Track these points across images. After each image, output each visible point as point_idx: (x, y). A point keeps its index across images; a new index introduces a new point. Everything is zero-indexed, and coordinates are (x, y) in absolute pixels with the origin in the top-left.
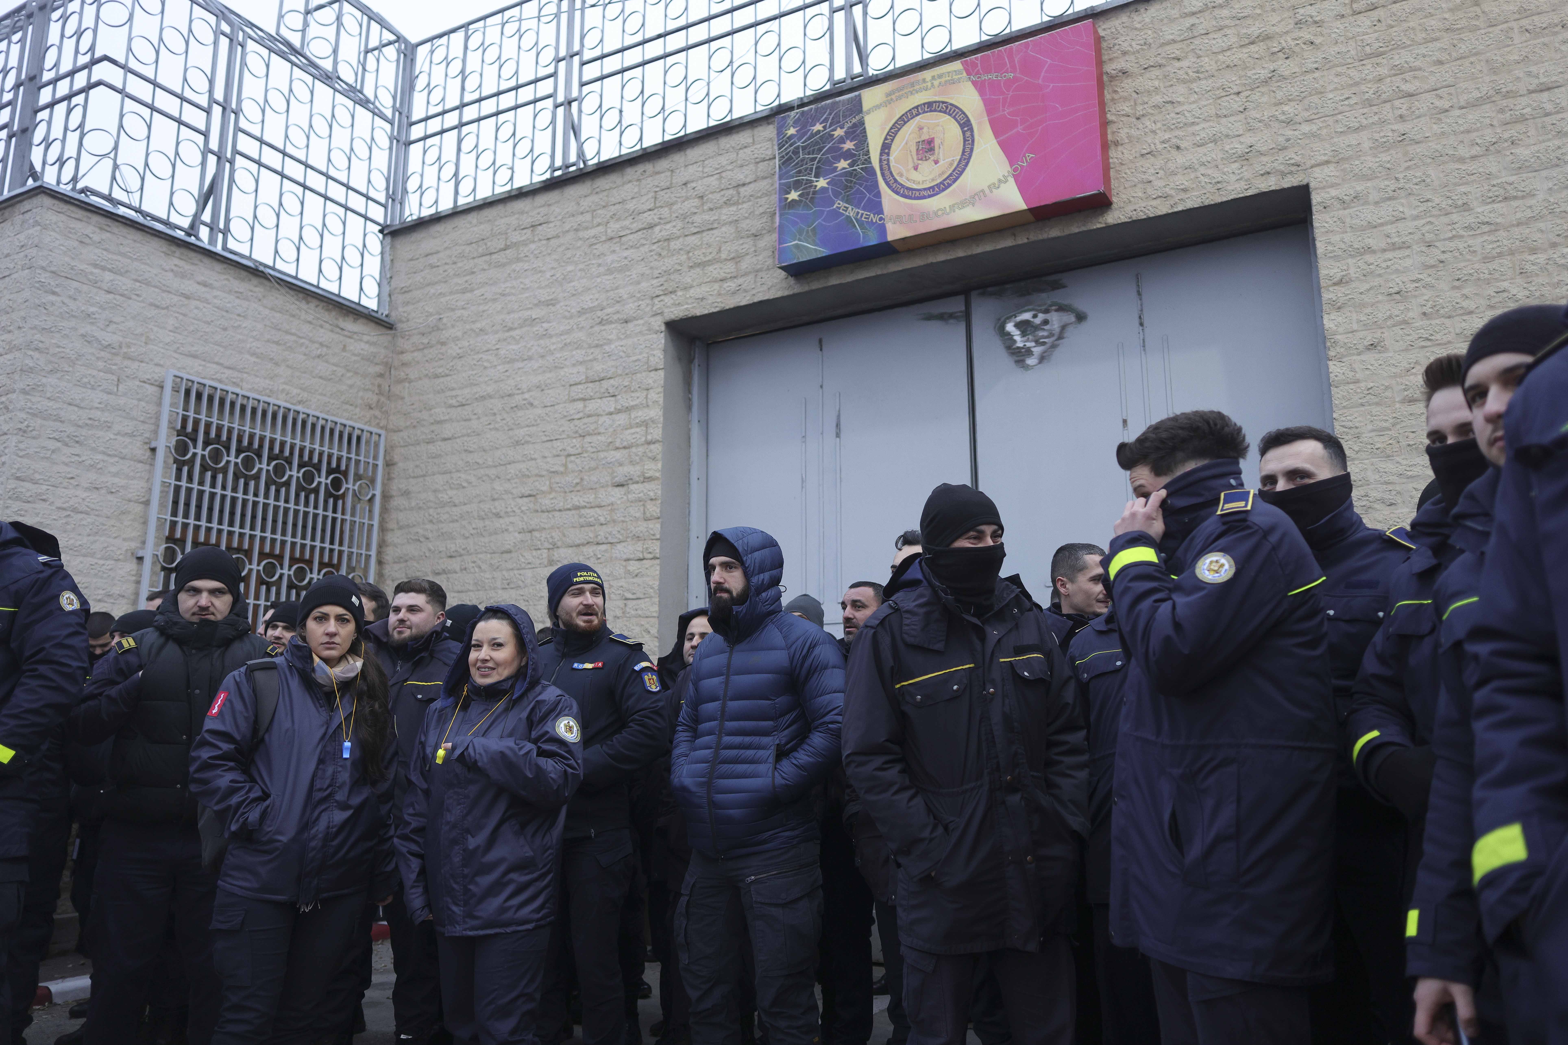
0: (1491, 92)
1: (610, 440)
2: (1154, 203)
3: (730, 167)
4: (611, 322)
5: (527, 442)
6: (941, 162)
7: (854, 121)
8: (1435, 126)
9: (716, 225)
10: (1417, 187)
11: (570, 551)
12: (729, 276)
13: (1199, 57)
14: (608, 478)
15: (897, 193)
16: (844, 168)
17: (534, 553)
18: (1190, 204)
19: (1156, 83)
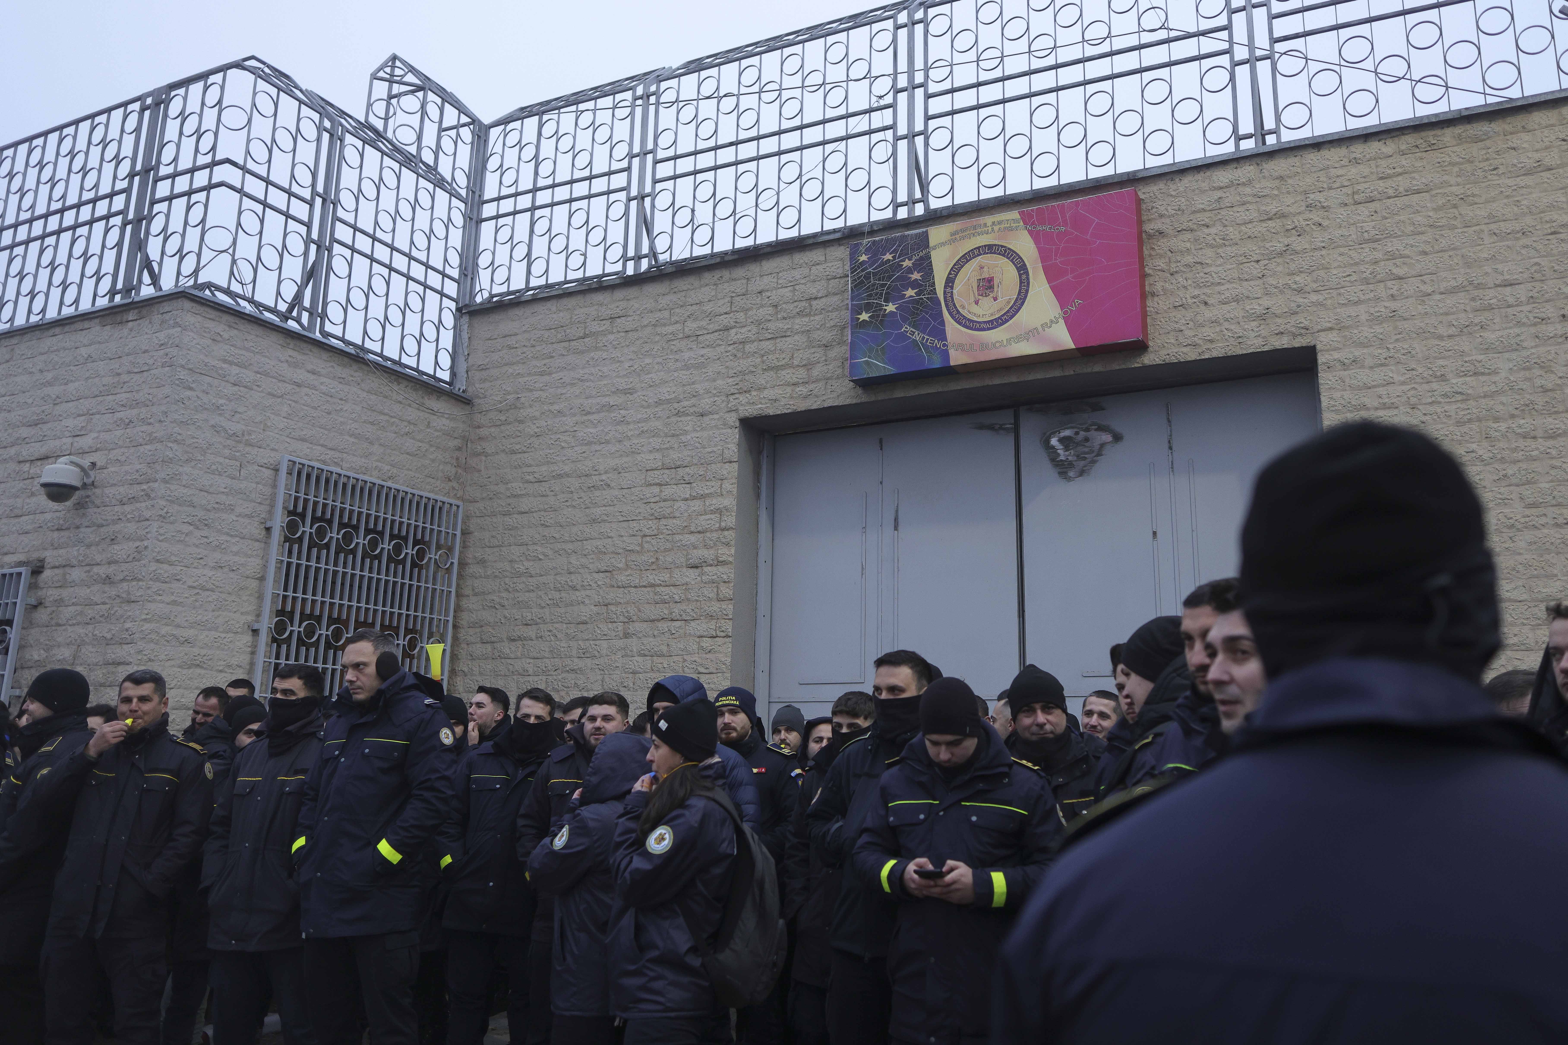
0: (1465, 283)
1: (685, 524)
2: (1185, 350)
3: (803, 281)
4: (688, 415)
5: (604, 521)
6: (1000, 300)
7: (921, 254)
8: (1420, 307)
9: (789, 333)
10: (1404, 357)
11: (645, 625)
12: (801, 381)
13: (1225, 226)
14: (683, 560)
15: (960, 324)
16: (911, 296)
17: (610, 625)
18: (1215, 354)
19: (1188, 245)
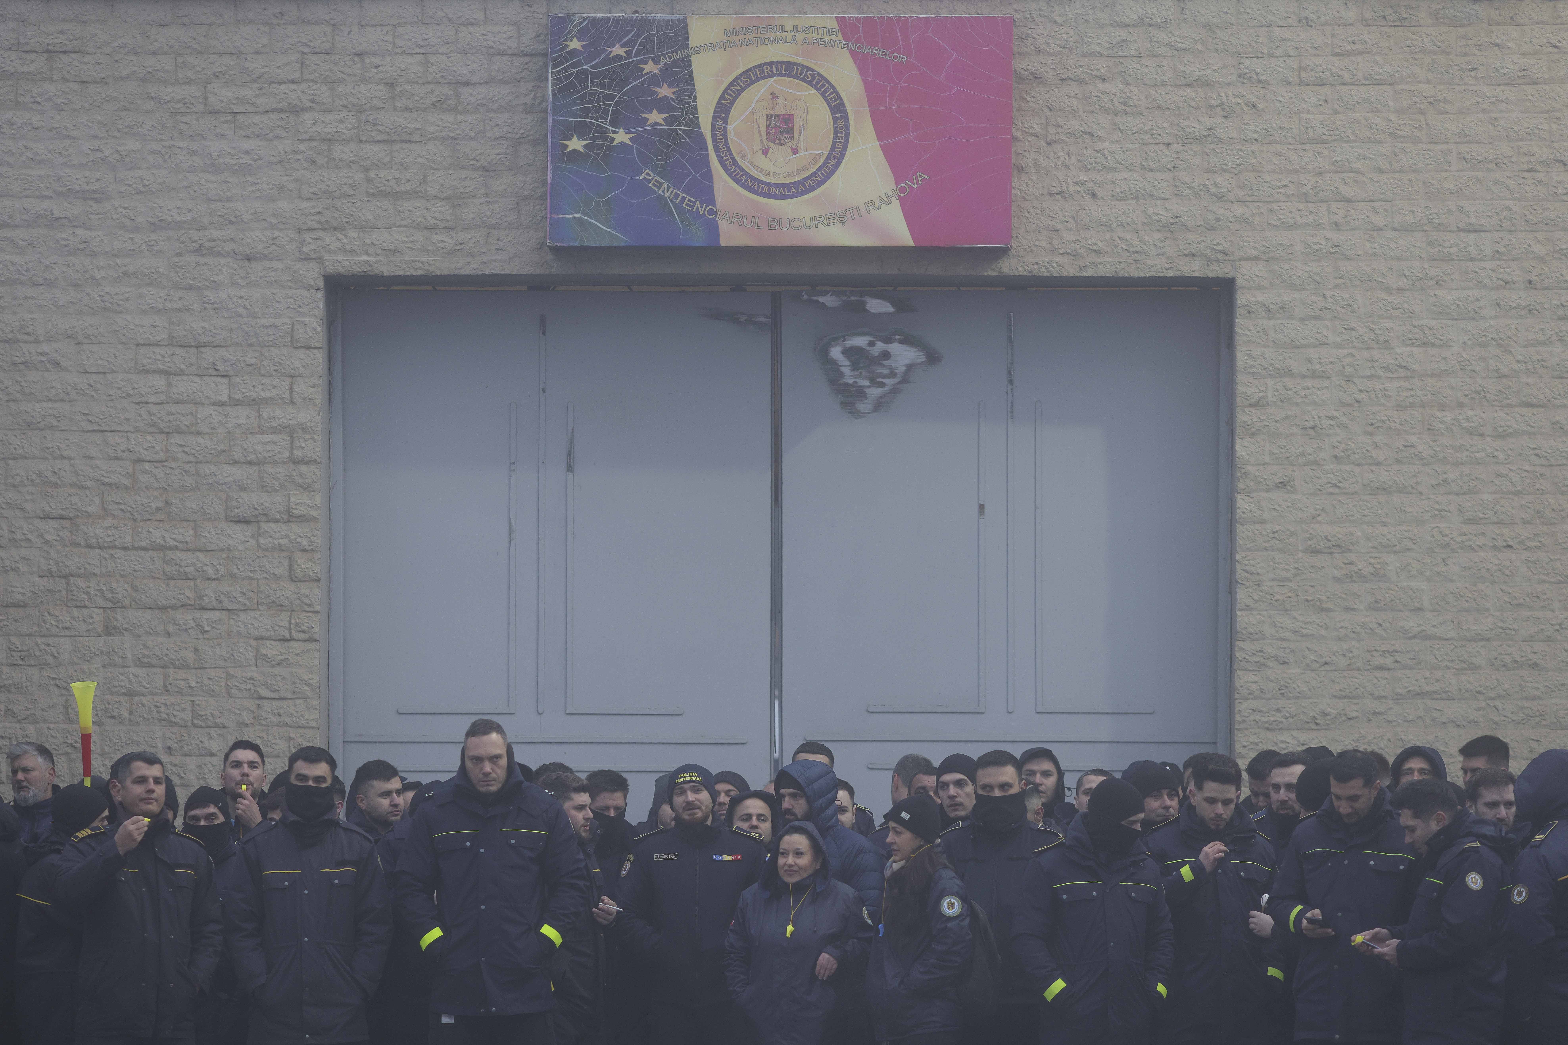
0: (1424, 220)
1: (221, 446)
2: (1060, 259)
3: (443, 50)
4: (219, 254)
5: (51, 427)
6: (802, 152)
7: (675, 57)
8: (1368, 244)
9: (416, 137)
10: (1343, 311)
11: (148, 614)
12: (442, 224)
13: (1128, 84)
14: (219, 507)
15: (737, 181)
16: (658, 124)
18: (1101, 271)
19: (1075, 103)
